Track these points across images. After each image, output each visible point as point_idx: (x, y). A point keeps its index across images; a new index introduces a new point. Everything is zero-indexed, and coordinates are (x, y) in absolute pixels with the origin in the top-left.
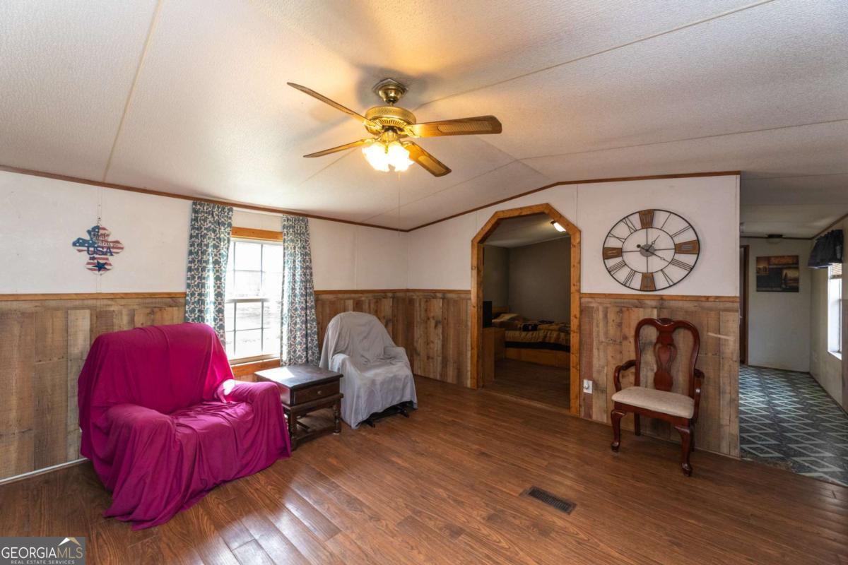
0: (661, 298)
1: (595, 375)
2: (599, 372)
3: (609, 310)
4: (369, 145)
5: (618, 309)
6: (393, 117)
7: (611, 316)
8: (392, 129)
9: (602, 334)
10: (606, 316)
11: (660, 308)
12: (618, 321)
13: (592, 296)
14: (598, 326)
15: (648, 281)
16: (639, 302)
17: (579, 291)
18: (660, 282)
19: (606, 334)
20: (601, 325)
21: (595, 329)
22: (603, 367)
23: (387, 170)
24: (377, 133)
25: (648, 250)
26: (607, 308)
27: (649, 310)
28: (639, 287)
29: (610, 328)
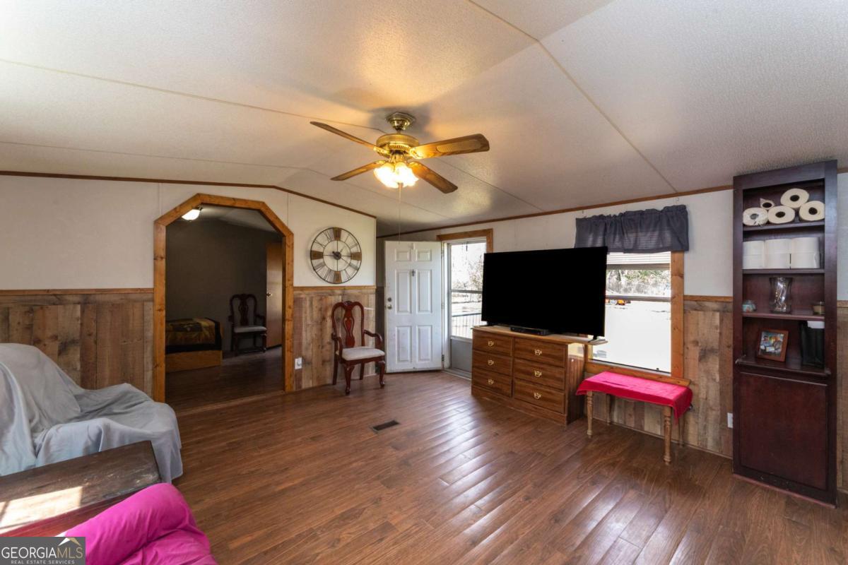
0: (344, 288)
1: (304, 353)
2: (307, 349)
3: (314, 299)
4: (380, 166)
5: (319, 298)
6: (399, 143)
7: (315, 303)
8: (398, 152)
9: (308, 318)
10: (311, 305)
11: (343, 295)
12: (319, 307)
13: (302, 289)
14: (306, 313)
15: (337, 277)
16: (331, 291)
17: (292, 285)
18: (344, 277)
19: (312, 318)
20: (308, 312)
21: (304, 315)
22: (309, 344)
23: (396, 186)
24: (387, 156)
25: (337, 256)
26: (312, 298)
27: (337, 297)
28: (332, 281)
29: (314, 313)
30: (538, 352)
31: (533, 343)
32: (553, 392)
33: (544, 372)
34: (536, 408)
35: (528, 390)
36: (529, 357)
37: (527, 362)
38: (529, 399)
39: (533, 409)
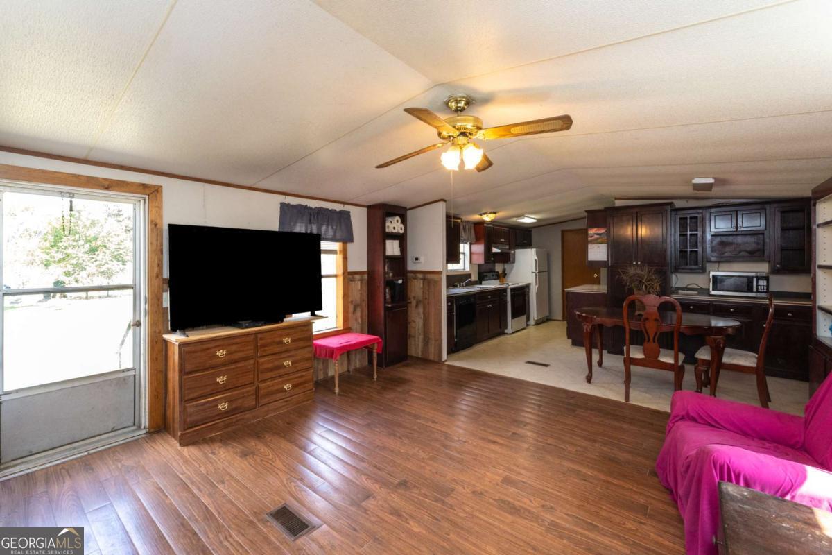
30: (286, 340)
31: (279, 332)
32: (304, 373)
33: (293, 358)
34: (286, 401)
35: (277, 388)
36: (276, 349)
37: (274, 357)
38: (280, 395)
39: (284, 404)
